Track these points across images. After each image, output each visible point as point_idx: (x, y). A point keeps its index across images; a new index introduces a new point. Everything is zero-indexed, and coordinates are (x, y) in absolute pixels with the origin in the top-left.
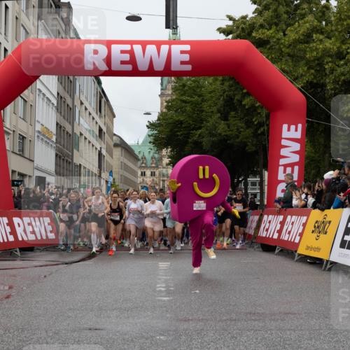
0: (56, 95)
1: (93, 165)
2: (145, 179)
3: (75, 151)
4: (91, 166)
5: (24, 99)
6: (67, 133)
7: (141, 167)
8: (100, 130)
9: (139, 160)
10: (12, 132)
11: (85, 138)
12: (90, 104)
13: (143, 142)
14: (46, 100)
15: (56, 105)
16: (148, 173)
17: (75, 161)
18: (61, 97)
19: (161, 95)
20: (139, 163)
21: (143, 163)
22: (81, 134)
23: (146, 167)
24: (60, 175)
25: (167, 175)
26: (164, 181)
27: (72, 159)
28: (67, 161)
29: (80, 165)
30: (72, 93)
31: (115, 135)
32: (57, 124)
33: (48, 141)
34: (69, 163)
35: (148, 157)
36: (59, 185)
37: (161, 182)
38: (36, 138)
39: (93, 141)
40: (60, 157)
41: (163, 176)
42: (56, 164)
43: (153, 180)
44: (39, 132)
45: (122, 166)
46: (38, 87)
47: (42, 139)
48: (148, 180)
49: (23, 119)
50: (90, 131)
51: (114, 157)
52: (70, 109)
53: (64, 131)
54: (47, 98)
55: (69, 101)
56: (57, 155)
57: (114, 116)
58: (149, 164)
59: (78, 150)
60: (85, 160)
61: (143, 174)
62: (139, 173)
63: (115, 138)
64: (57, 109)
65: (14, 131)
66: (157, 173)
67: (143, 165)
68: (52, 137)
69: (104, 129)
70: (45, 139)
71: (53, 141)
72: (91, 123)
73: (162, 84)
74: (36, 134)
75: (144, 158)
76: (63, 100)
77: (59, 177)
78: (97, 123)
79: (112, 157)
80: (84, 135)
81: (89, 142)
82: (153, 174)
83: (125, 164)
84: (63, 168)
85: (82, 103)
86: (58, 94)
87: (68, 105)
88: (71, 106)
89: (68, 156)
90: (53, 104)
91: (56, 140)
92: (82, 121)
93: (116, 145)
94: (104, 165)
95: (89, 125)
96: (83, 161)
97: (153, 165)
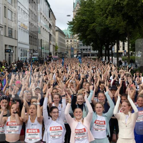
0: (28, 10)
1: (47, 39)
2: (68, 43)
3: (39, 34)
4: (46, 40)
5: (11, 11)
6: (35, 26)
7: (67, 39)
8: (50, 25)
9: (66, 36)
10: (4, 27)
11: (43, 28)
12: (45, 14)
13: (67, 29)
14: (23, 11)
15: (28, 14)
16: (69, 41)
17: (38, 38)
18: (31, 11)
19: (74, 11)
20: (66, 37)
21: (67, 37)
22: (41, 27)
23: (69, 38)
24: (32, 45)
25: (76, 41)
26: (75, 43)
27: (37, 37)
28: (35, 38)
29: (41, 39)
30: (36, 9)
31: (56, 27)
32: (29, 22)
33: (25, 30)
34: (36, 39)
35: (69, 35)
36: (32, 49)
37: (74, 44)
38: (18, 29)
39: (47, 29)
40: (31, 37)
41: (75, 42)
42: (30, 40)
43: (71, 43)
44: (20, 26)
45: (59, 39)
46: (18, 5)
47: (22, 29)
48: (69, 43)
49: (11, 20)
50: (45, 25)
51: (56, 35)
52: (36, 16)
53: (33, 25)
54: (24, 11)
55: (35, 12)
56: (30, 36)
57: (56, 19)
58: (70, 37)
59: (40, 33)
60: (44, 37)
61: (67, 41)
62: (66, 41)
63: (56, 28)
64: (30, 16)
65: (5, 26)
66: (73, 41)
67: (68, 38)
68: (27, 28)
69: (52, 24)
70: (23, 29)
71: (27, 30)
72: (46, 22)
73: (74, 7)
74: (18, 27)
75: (68, 35)
76: (32, 12)
77: (31, 45)
78: (48, 22)
79: (55, 36)
80: (43, 27)
81: (45, 30)
82: (71, 41)
83: (60, 38)
84: (33, 41)
85: (41, 14)
86: (29, 9)
87: (35, 14)
88: (36, 15)
89: (35, 36)
90: (27, 14)
91: (29, 29)
92: (41, 21)
93: (57, 31)
94: (52, 39)
95: (45, 23)
96: (43, 38)
97: (71, 38)
